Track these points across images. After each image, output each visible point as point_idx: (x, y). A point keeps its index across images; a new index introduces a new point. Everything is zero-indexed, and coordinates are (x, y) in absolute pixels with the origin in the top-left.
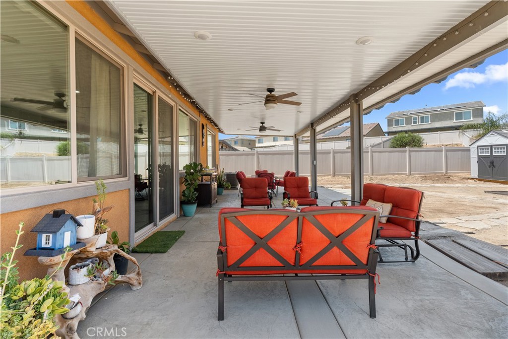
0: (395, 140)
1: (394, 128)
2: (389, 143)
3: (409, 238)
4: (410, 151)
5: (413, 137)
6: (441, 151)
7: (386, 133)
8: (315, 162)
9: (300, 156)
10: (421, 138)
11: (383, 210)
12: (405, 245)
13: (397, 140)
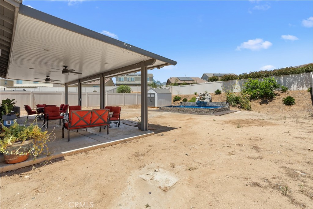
0: (119, 88)
1: (119, 82)
2: (116, 90)
3: (117, 120)
4: (124, 95)
5: (127, 88)
6: (136, 95)
7: (115, 84)
8: (80, 99)
9: (69, 96)
10: (130, 89)
11: (111, 113)
12: (117, 122)
13: (120, 89)
